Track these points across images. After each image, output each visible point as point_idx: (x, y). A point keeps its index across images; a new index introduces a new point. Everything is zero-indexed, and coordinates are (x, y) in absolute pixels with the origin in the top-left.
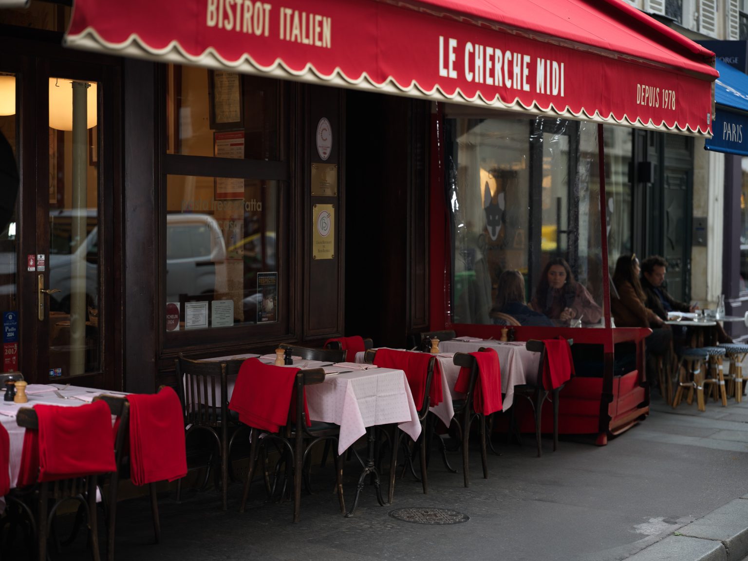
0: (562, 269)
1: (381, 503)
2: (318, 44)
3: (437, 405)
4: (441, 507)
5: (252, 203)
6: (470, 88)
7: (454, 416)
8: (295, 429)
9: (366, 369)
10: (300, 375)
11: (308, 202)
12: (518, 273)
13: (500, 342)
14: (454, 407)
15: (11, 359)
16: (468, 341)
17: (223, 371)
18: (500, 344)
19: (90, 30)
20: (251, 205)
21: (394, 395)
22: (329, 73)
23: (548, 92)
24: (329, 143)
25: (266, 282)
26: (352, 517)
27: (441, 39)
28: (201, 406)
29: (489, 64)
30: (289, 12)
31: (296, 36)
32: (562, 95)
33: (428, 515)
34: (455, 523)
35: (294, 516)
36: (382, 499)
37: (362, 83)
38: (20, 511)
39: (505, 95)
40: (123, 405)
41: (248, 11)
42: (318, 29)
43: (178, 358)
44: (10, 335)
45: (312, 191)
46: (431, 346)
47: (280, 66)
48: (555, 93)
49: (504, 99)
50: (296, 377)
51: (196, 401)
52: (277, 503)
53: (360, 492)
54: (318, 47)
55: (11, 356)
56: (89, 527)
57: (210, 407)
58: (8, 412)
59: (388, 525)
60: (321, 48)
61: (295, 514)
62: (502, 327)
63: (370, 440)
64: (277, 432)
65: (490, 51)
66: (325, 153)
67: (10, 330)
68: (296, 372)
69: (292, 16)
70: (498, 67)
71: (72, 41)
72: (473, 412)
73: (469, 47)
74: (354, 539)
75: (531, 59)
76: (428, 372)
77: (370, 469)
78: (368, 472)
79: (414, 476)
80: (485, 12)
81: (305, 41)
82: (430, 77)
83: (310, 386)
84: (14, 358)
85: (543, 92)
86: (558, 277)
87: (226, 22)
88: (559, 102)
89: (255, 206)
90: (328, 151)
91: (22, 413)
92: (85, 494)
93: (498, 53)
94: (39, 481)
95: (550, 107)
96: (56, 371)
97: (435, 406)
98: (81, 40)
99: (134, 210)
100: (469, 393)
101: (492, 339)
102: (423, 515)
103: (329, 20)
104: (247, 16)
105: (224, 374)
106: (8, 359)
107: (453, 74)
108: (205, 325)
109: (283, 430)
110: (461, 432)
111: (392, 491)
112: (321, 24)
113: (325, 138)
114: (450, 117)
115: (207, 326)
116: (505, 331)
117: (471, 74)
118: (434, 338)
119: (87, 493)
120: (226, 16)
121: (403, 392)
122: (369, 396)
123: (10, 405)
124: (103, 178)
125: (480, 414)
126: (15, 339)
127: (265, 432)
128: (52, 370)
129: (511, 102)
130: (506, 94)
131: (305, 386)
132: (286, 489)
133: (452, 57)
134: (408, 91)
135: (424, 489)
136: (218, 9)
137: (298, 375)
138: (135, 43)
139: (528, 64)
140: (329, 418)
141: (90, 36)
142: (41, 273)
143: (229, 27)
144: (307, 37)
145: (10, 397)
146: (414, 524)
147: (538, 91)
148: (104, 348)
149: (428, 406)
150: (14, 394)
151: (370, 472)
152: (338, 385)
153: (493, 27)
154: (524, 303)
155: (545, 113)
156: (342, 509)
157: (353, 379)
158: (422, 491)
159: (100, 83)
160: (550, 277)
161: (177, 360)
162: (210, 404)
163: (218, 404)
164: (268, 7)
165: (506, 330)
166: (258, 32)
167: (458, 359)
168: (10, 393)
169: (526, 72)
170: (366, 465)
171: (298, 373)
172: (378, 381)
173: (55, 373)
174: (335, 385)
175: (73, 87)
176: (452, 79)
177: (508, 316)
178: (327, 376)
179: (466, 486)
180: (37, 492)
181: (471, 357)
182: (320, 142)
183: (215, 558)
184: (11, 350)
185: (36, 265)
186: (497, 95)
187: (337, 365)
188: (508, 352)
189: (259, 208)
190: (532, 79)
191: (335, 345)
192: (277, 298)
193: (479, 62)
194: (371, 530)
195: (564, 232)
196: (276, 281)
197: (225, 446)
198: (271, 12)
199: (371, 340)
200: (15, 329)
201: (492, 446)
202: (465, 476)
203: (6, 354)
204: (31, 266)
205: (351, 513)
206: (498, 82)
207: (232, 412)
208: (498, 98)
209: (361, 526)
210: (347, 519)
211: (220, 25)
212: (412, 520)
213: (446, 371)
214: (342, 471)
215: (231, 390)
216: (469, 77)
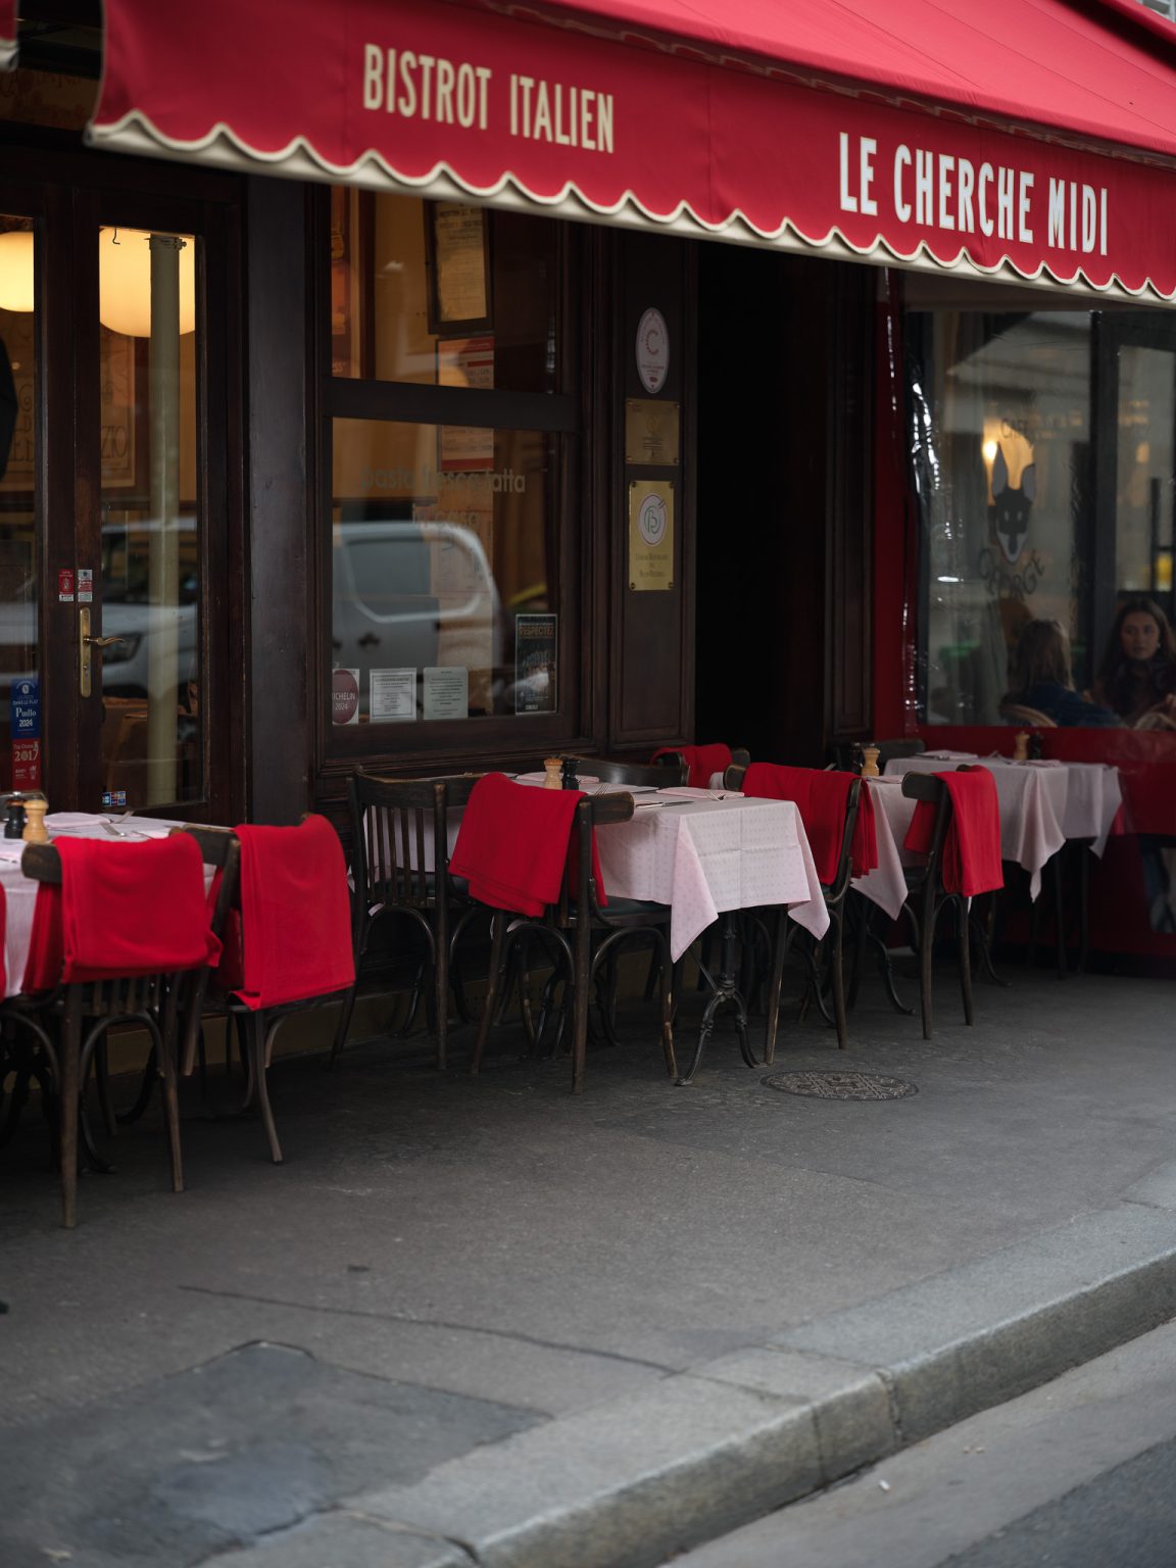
0: (1150, 621)
1: (750, 1061)
2: (588, 144)
3: (867, 873)
4: (868, 1071)
5: (505, 476)
6: (906, 236)
7: (907, 900)
8: (575, 912)
9: (722, 798)
10: (584, 805)
11: (620, 476)
12: (1058, 625)
13: (1010, 761)
14: (907, 881)
15: (28, 771)
16: (948, 759)
17: (439, 798)
18: (1009, 763)
19: (135, 114)
20: (503, 480)
21: (774, 849)
22: (612, 200)
23: (1073, 246)
24: (662, 359)
25: (534, 635)
26: (691, 1085)
27: (844, 138)
28: (395, 870)
29: (945, 189)
30: (528, 83)
31: (543, 129)
32: (1104, 251)
33: (839, 1085)
34: (891, 1098)
35: (574, 1078)
36: (752, 1055)
37: (678, 221)
38: (36, 1050)
39: (979, 249)
40: (227, 844)
41: (446, 81)
42: (587, 117)
43: (355, 775)
44: (25, 723)
45: (628, 454)
46: (864, 762)
47: (511, 185)
48: (1088, 246)
49: (977, 258)
50: (577, 808)
51: (388, 862)
52: (545, 1058)
53: (706, 1037)
54: (588, 151)
55: (26, 765)
56: (162, 1074)
57: (414, 872)
58: (8, 853)
59: (758, 1099)
60: (596, 152)
61: (576, 1075)
62: (1017, 731)
63: (727, 937)
64: (541, 915)
65: (947, 162)
66: (653, 379)
67: (24, 714)
68: (578, 798)
69: (534, 92)
70: (965, 194)
71: (103, 135)
72: (941, 892)
73: (902, 154)
74: (686, 1122)
75: (1036, 180)
76: (848, 809)
77: (726, 993)
78: (723, 999)
79: (826, 1018)
80: (936, 86)
81: (562, 139)
82: (821, 211)
83: (607, 826)
84: (34, 768)
85: (1061, 245)
86: (1143, 636)
87: (402, 101)
88: (1096, 266)
89: (511, 482)
90: (661, 376)
91: (30, 851)
92: (154, 1011)
93: (965, 166)
94: (63, 981)
95: (1077, 276)
96: (115, 795)
97: (863, 876)
98: (119, 134)
99: (267, 487)
100: (932, 853)
101: (995, 756)
102: (829, 1083)
103: (610, 99)
104: (444, 90)
105: (440, 805)
106: (22, 771)
107: (870, 208)
108: (411, 714)
109: (552, 911)
110: (917, 929)
111: (773, 1039)
112: (593, 107)
113: (653, 350)
114: (914, 309)
115: (414, 717)
116: (1023, 738)
117: (908, 208)
118: (869, 747)
119: (157, 1009)
120: (401, 90)
121: (792, 844)
122: (727, 851)
123: (11, 844)
124: (206, 424)
125: (956, 895)
126: (35, 733)
127: (519, 916)
128: (108, 795)
129: (994, 264)
130: (982, 248)
131: (596, 827)
132: (563, 1033)
133: (867, 174)
134: (775, 239)
135: (840, 1040)
136: (384, 76)
137: (581, 805)
138: (223, 139)
139: (1028, 188)
140: (644, 890)
141: (137, 126)
142: (85, 605)
143: (408, 111)
144: (566, 131)
145: (15, 831)
146: (808, 1100)
147: (1051, 243)
148: (209, 754)
149: (849, 874)
150: (22, 825)
151: (727, 1000)
152: (661, 826)
153: (968, 120)
154: (1067, 684)
155: (1066, 288)
156: (670, 1071)
157: (690, 815)
158: (837, 1045)
159: (200, 237)
160: (1127, 638)
161: (351, 779)
162: (414, 866)
163: (430, 867)
164: (485, 74)
165: (1026, 737)
166: (466, 122)
167: (911, 785)
168: (15, 822)
169: (1025, 205)
170: (719, 987)
171: (581, 801)
172: (741, 821)
173: (113, 799)
174: (656, 825)
175: (150, 248)
176: (868, 217)
177: (1034, 712)
178: (637, 811)
179: (926, 1037)
180: (61, 1003)
181: (939, 781)
182: (643, 357)
183: (410, 1148)
184: (27, 753)
185: (74, 590)
186: (963, 250)
187: (664, 791)
188: (1025, 780)
189: (520, 486)
190: (1038, 218)
191: (670, 759)
192: (555, 666)
193: (924, 185)
194: (722, 1107)
195: (1165, 549)
196: (554, 631)
197: (442, 945)
198: (490, 82)
199: (745, 751)
200: (34, 714)
201: (991, 968)
202: (924, 1018)
203: (17, 760)
204: (65, 592)
205: (687, 1078)
206: (965, 222)
207: (457, 880)
208: (965, 255)
209: (704, 1101)
210: (678, 1088)
211: (391, 108)
212: (807, 1092)
213: (886, 808)
214: (670, 996)
215: (452, 840)
216: (903, 214)
